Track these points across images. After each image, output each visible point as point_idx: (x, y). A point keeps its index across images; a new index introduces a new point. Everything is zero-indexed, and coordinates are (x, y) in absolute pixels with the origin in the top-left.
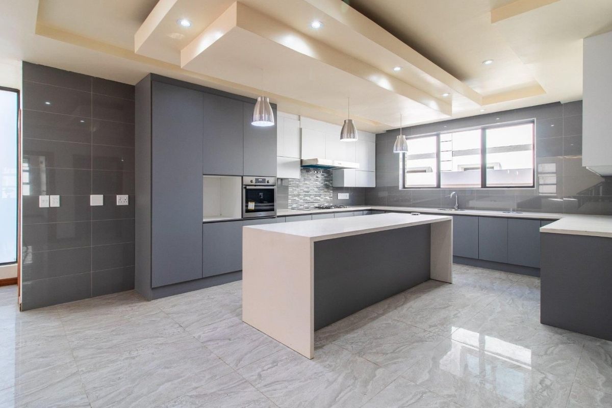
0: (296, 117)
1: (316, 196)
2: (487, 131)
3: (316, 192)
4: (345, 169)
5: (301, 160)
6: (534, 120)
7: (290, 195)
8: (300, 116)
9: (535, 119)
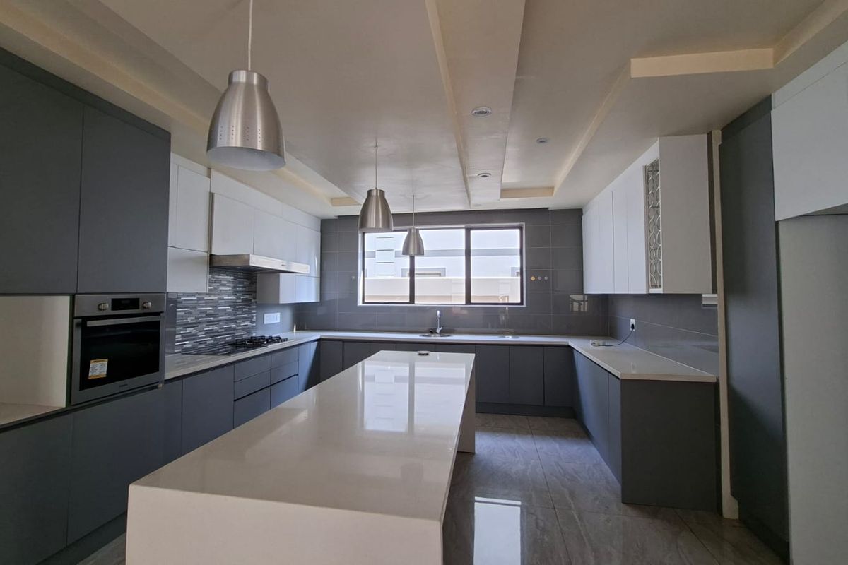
0: (203, 169)
1: (228, 321)
2: (472, 232)
3: (229, 314)
4: (281, 274)
5: (211, 255)
6: (522, 225)
7: (180, 325)
8: (209, 169)
9: (524, 224)
